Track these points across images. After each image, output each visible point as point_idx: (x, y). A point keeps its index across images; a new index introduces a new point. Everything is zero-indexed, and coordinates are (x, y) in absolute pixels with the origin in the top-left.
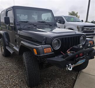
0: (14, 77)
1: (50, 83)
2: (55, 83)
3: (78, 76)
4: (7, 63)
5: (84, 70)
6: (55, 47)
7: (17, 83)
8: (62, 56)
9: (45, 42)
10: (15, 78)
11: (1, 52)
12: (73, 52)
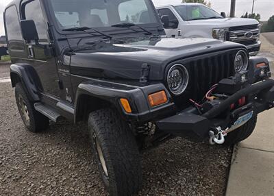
0: (72, 179)
1: (165, 182)
2: (179, 182)
3: (233, 157)
4: (44, 148)
5: (245, 142)
6: (175, 87)
7: (83, 193)
8: (194, 109)
9: (147, 77)
10: (74, 183)
11: (22, 122)
12: (221, 95)
